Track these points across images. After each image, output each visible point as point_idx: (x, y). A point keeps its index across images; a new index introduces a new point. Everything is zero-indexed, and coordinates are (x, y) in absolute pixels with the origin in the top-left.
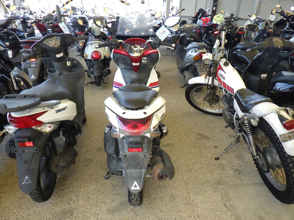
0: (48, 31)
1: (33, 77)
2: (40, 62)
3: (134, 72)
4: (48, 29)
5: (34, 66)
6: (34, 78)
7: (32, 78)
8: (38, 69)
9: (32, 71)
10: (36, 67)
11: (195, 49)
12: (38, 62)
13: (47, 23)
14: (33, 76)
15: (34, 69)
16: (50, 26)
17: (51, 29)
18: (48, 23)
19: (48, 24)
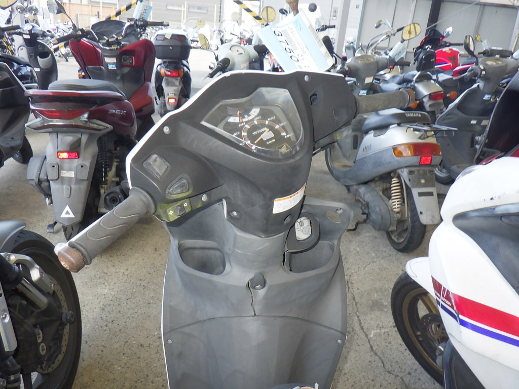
0: (107, 64)
1: (67, 213)
2: (91, 163)
4: (107, 60)
5: (72, 174)
6: (72, 215)
7: (64, 215)
8: (84, 186)
9: (66, 193)
10: (78, 181)
12: (87, 164)
13: (104, 41)
14: (67, 208)
15: (73, 186)
16: (112, 50)
17: (114, 60)
18: (107, 41)
19: (108, 44)
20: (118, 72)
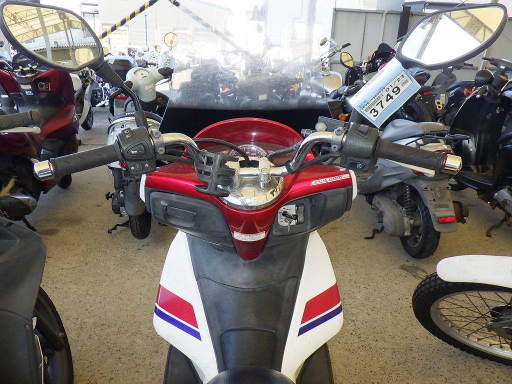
0: (24, 91)
3: (241, 261)
4: (23, 87)
11: (415, 141)
13: (19, 70)
16: (27, 78)
17: (29, 87)
18: (22, 70)
19: (23, 73)
20: (36, 97)
